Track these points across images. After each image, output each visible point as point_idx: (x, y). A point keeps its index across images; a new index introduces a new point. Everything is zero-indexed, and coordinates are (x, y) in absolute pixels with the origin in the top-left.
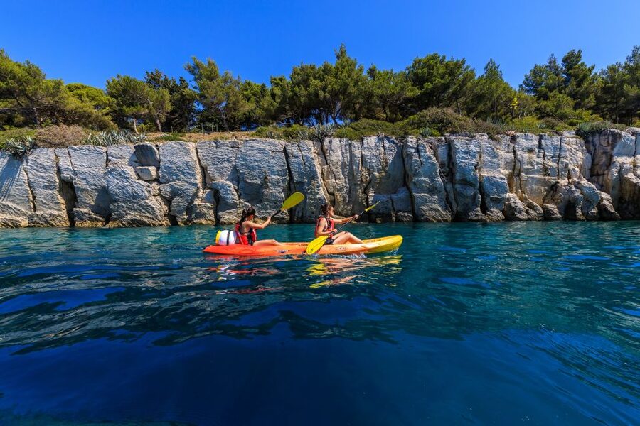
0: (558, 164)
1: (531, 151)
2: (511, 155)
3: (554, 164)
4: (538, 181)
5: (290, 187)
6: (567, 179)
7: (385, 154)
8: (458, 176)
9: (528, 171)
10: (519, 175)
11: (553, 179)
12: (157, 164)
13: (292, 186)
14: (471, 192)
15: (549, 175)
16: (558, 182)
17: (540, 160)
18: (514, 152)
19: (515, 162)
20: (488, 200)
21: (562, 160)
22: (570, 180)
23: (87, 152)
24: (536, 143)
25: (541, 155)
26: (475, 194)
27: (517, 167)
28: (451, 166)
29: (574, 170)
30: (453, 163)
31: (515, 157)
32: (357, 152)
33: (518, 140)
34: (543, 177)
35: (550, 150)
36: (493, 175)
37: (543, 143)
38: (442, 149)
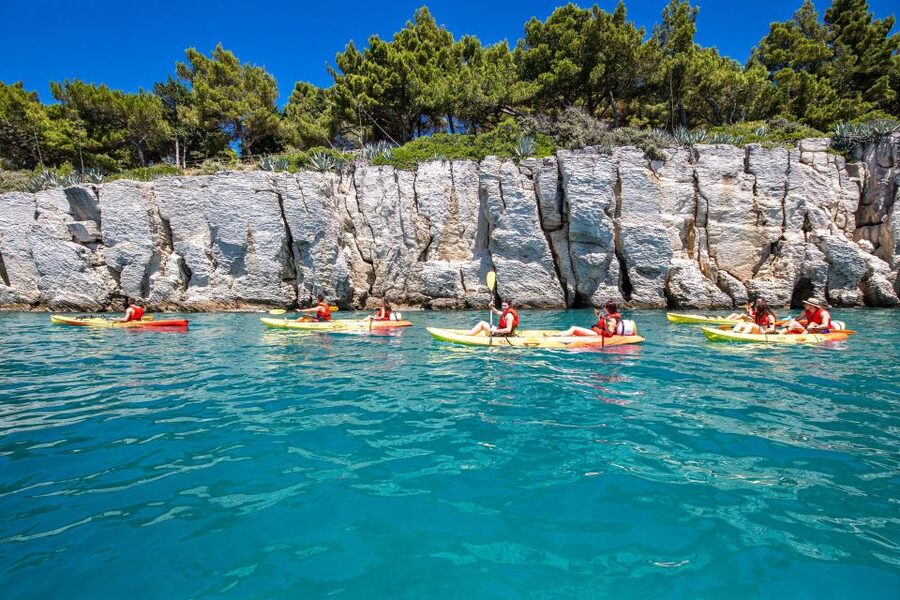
0: (783, 202)
1: (728, 177)
2: (689, 188)
3: (774, 203)
4: (743, 236)
5: (291, 250)
6: (802, 232)
7: (453, 190)
8: (573, 228)
9: (720, 217)
10: (705, 225)
11: (774, 231)
12: (96, 217)
13: (295, 248)
14: (599, 256)
15: (764, 223)
16: (783, 238)
17: (748, 195)
18: (696, 181)
19: (696, 200)
20: (632, 271)
21: (791, 194)
22: (808, 234)
23: (12, 202)
24: (739, 162)
25: (750, 185)
26: (608, 261)
27: (703, 208)
28: (564, 210)
29: (817, 213)
30: (567, 203)
31: (698, 190)
32: (407, 189)
33: (702, 157)
34: (754, 228)
35: (767, 175)
36: (641, 225)
37: (752, 161)
38: (548, 178)
